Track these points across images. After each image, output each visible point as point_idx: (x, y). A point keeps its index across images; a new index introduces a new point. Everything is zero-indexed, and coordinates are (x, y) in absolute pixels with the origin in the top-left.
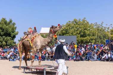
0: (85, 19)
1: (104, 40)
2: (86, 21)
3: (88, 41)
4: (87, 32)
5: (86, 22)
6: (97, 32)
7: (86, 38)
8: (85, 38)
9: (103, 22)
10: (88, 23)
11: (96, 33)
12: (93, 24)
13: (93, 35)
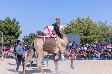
0: (89, 18)
1: (108, 38)
2: (90, 19)
3: (92, 39)
5: (89, 21)
6: (101, 31)
7: (89, 37)
9: (107, 21)
10: (91, 21)
12: (97, 22)
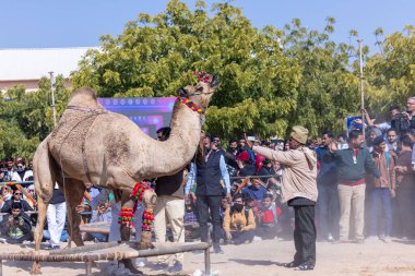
4: (245, 78)
8: (229, 112)
11: (292, 80)
13: (279, 93)
